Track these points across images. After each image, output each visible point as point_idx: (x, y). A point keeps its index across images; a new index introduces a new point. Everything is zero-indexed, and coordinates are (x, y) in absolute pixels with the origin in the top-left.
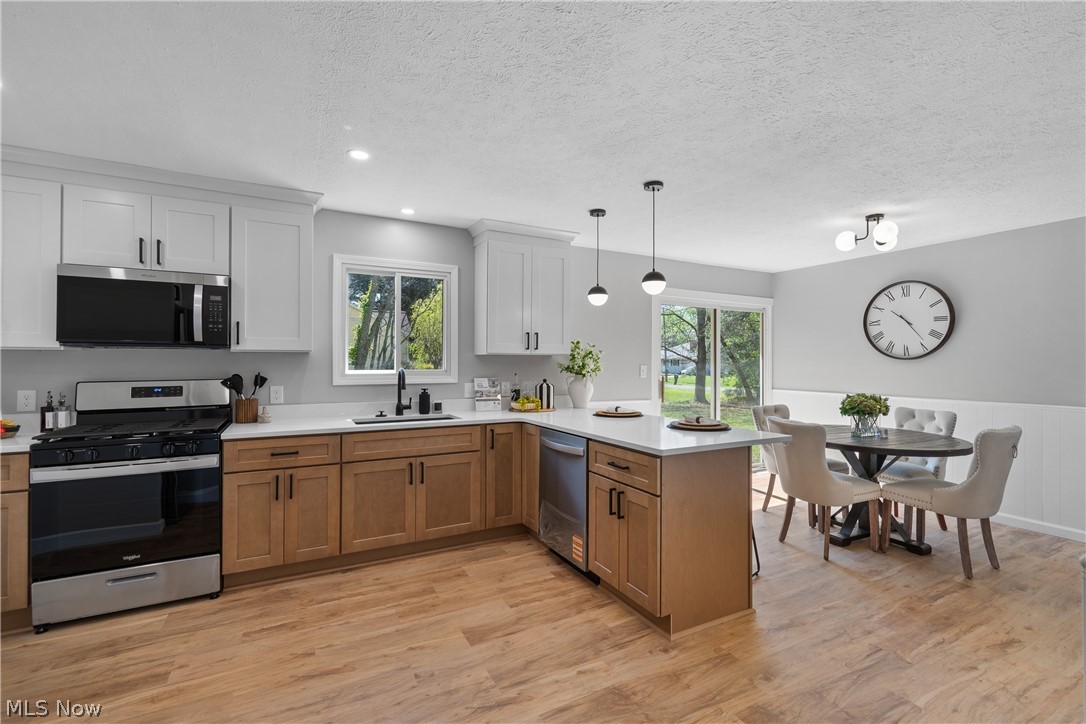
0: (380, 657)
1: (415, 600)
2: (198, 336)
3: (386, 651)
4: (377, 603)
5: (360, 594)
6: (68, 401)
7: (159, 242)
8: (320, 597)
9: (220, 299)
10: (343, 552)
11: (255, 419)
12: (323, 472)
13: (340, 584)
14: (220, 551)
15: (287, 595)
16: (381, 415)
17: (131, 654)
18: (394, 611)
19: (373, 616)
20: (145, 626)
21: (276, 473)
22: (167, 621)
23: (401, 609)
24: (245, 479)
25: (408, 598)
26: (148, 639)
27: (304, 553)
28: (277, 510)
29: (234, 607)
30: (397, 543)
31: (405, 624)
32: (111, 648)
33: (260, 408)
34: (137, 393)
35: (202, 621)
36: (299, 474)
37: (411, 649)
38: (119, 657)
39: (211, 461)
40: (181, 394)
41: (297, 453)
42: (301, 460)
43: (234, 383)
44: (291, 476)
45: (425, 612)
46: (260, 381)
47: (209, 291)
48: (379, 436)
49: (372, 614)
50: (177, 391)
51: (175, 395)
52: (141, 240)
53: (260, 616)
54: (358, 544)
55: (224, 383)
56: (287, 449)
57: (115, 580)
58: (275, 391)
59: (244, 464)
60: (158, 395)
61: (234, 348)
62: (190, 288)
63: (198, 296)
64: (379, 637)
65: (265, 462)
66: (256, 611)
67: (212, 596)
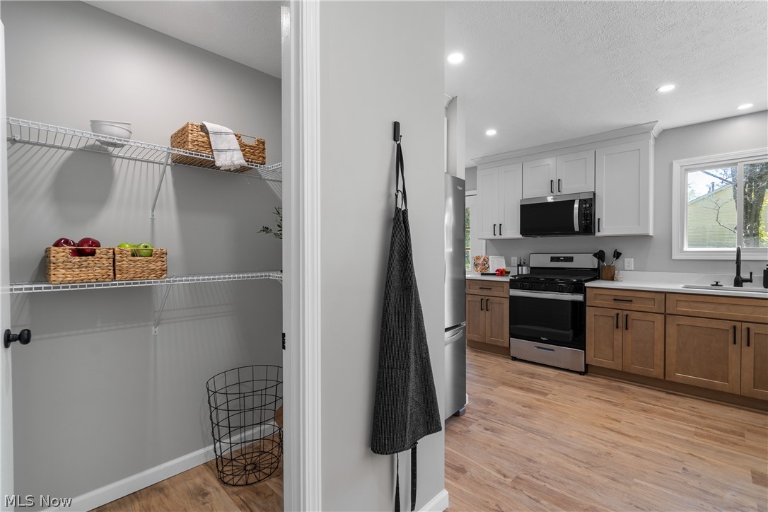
0: (664, 446)
1: (719, 432)
2: (577, 228)
3: (669, 445)
4: (683, 419)
5: (672, 409)
6: (527, 263)
7: (559, 180)
8: (642, 399)
9: (589, 205)
10: (667, 379)
11: (612, 279)
12: (650, 317)
13: (660, 398)
14: (585, 350)
15: (621, 390)
16: (717, 285)
17: (537, 380)
18: (694, 429)
19: (674, 424)
20: (548, 373)
21: (617, 311)
22: (557, 375)
23: (700, 431)
24: (599, 312)
25: (713, 428)
26: (547, 378)
27: (636, 368)
28: (618, 335)
29: (589, 383)
30: (719, 389)
31: (697, 440)
32: (532, 375)
33: (616, 272)
34: (553, 259)
35: (572, 382)
36: (633, 315)
37: (691, 454)
38: (533, 380)
39: (579, 297)
40: (572, 261)
41: (631, 301)
42: (634, 306)
43: (600, 256)
44: (627, 315)
45: (722, 443)
46: (617, 255)
47: (582, 202)
48: (701, 298)
49: (673, 423)
50: (570, 259)
51: (570, 261)
52: (552, 181)
53: (600, 392)
54: (680, 376)
55: (595, 255)
56: (627, 298)
57: (538, 347)
58: (628, 262)
59: (597, 303)
60: (562, 261)
61: (597, 234)
62: (573, 202)
63: (576, 206)
64: (670, 436)
65: (611, 304)
66: (600, 389)
67: (580, 373)
